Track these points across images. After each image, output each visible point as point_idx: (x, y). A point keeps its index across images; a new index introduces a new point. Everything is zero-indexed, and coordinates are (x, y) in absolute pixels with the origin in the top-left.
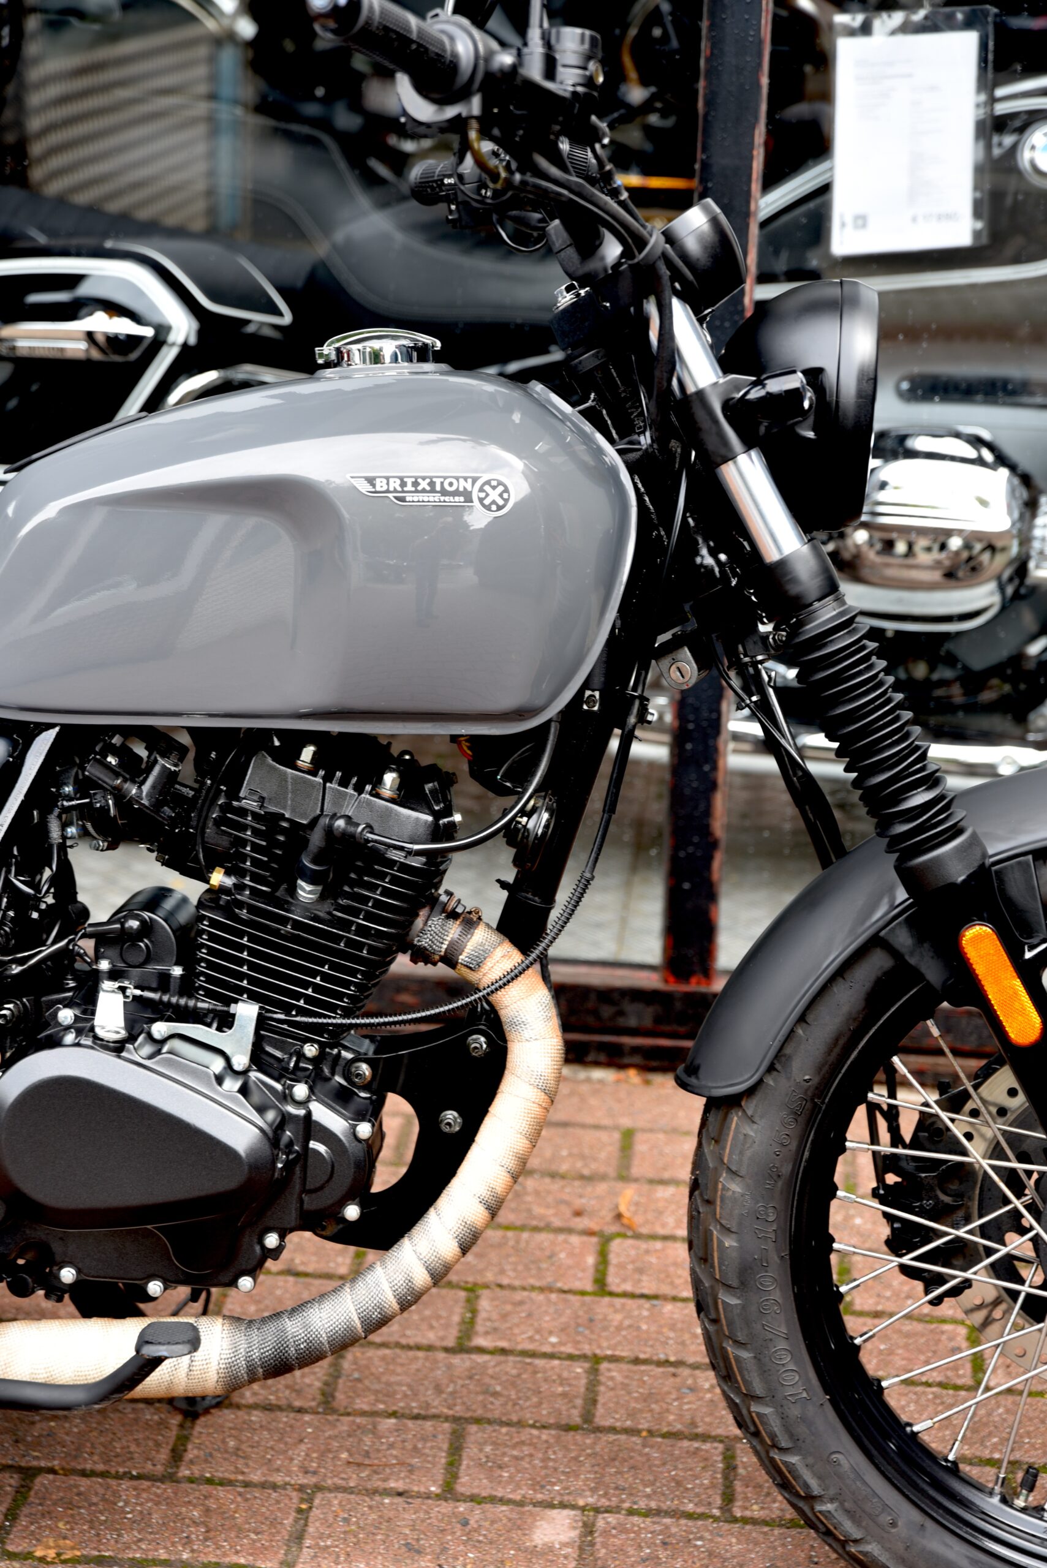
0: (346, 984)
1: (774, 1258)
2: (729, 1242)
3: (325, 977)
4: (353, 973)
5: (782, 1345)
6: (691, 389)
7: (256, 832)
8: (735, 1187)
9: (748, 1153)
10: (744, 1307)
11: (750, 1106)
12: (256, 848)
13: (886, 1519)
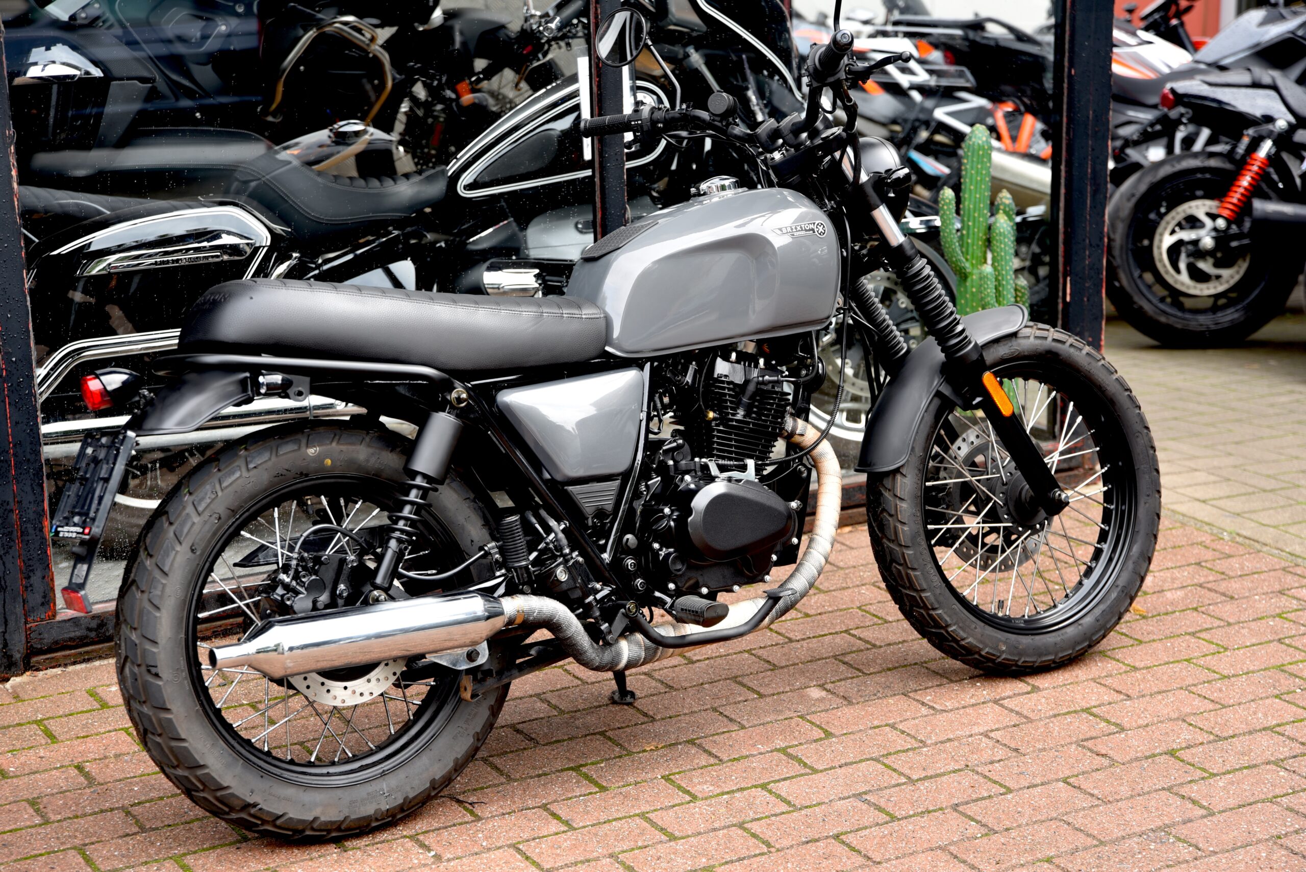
2: (906, 528)
6: (864, 181)
8: (904, 505)
9: (907, 490)
10: (915, 554)
11: (904, 471)
12: (730, 395)
13: (973, 626)
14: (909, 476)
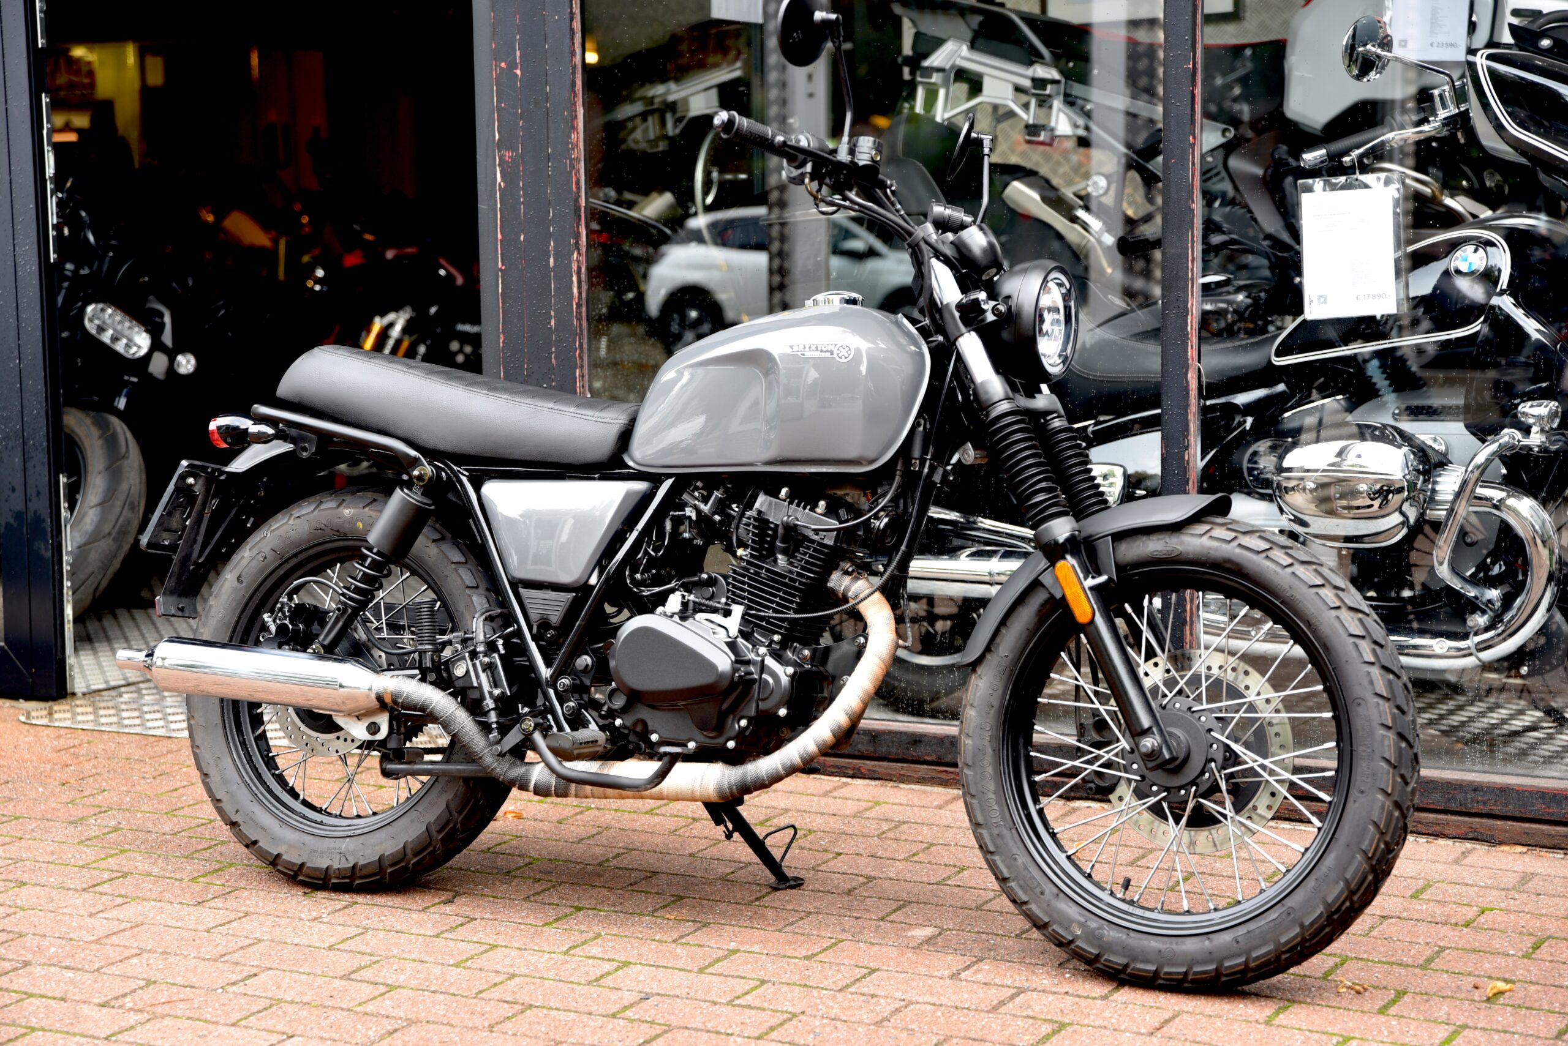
0: (792, 602)
1: (990, 751)
2: (969, 741)
3: (781, 598)
4: (794, 596)
5: (992, 796)
6: (945, 303)
7: (755, 527)
9: (978, 694)
10: (974, 776)
11: (979, 670)
13: (1038, 890)
14: (985, 678)
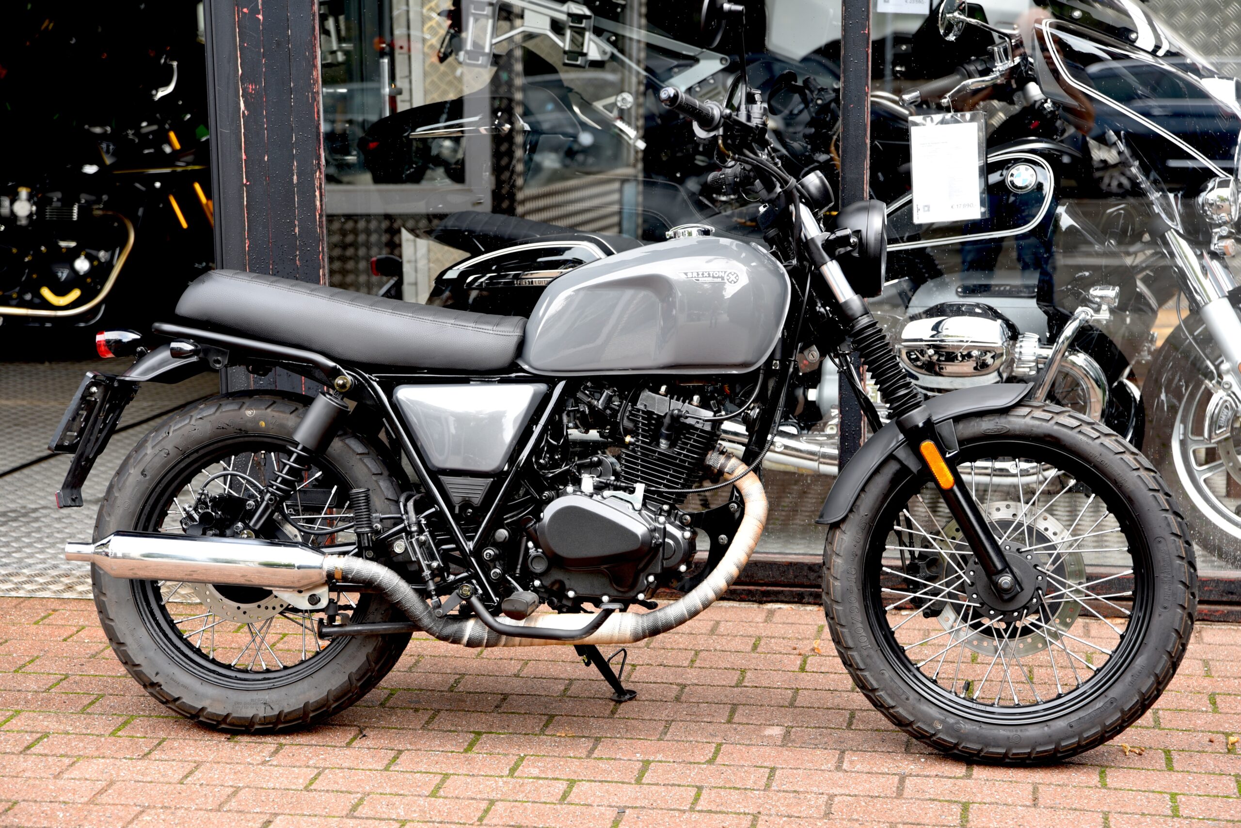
0: (680, 478)
1: (855, 590)
2: (837, 583)
3: (671, 476)
4: (682, 473)
5: (860, 625)
6: (809, 238)
7: (643, 418)
8: (839, 561)
9: (843, 546)
10: (844, 610)
11: (843, 527)
12: (643, 424)
13: (904, 697)
14: (848, 533)
